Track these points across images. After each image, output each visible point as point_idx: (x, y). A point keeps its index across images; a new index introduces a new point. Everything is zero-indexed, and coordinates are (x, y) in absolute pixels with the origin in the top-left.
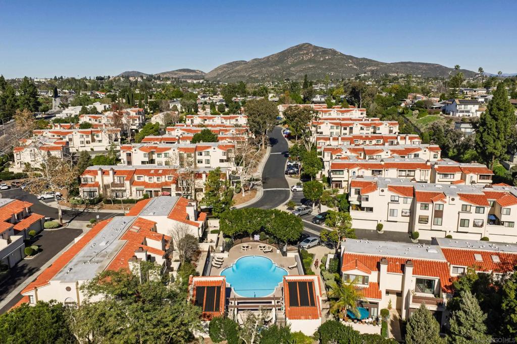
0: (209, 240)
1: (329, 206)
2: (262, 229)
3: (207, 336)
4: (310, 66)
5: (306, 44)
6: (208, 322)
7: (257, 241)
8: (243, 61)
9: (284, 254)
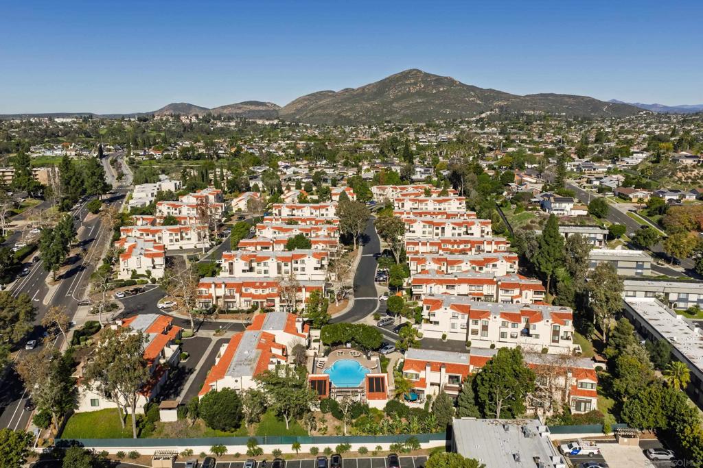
0: (312, 347)
1: (408, 318)
2: (353, 339)
3: (319, 410)
4: (419, 101)
5: (414, 70)
6: (320, 401)
7: (349, 348)
8: (331, 92)
9: (369, 358)
